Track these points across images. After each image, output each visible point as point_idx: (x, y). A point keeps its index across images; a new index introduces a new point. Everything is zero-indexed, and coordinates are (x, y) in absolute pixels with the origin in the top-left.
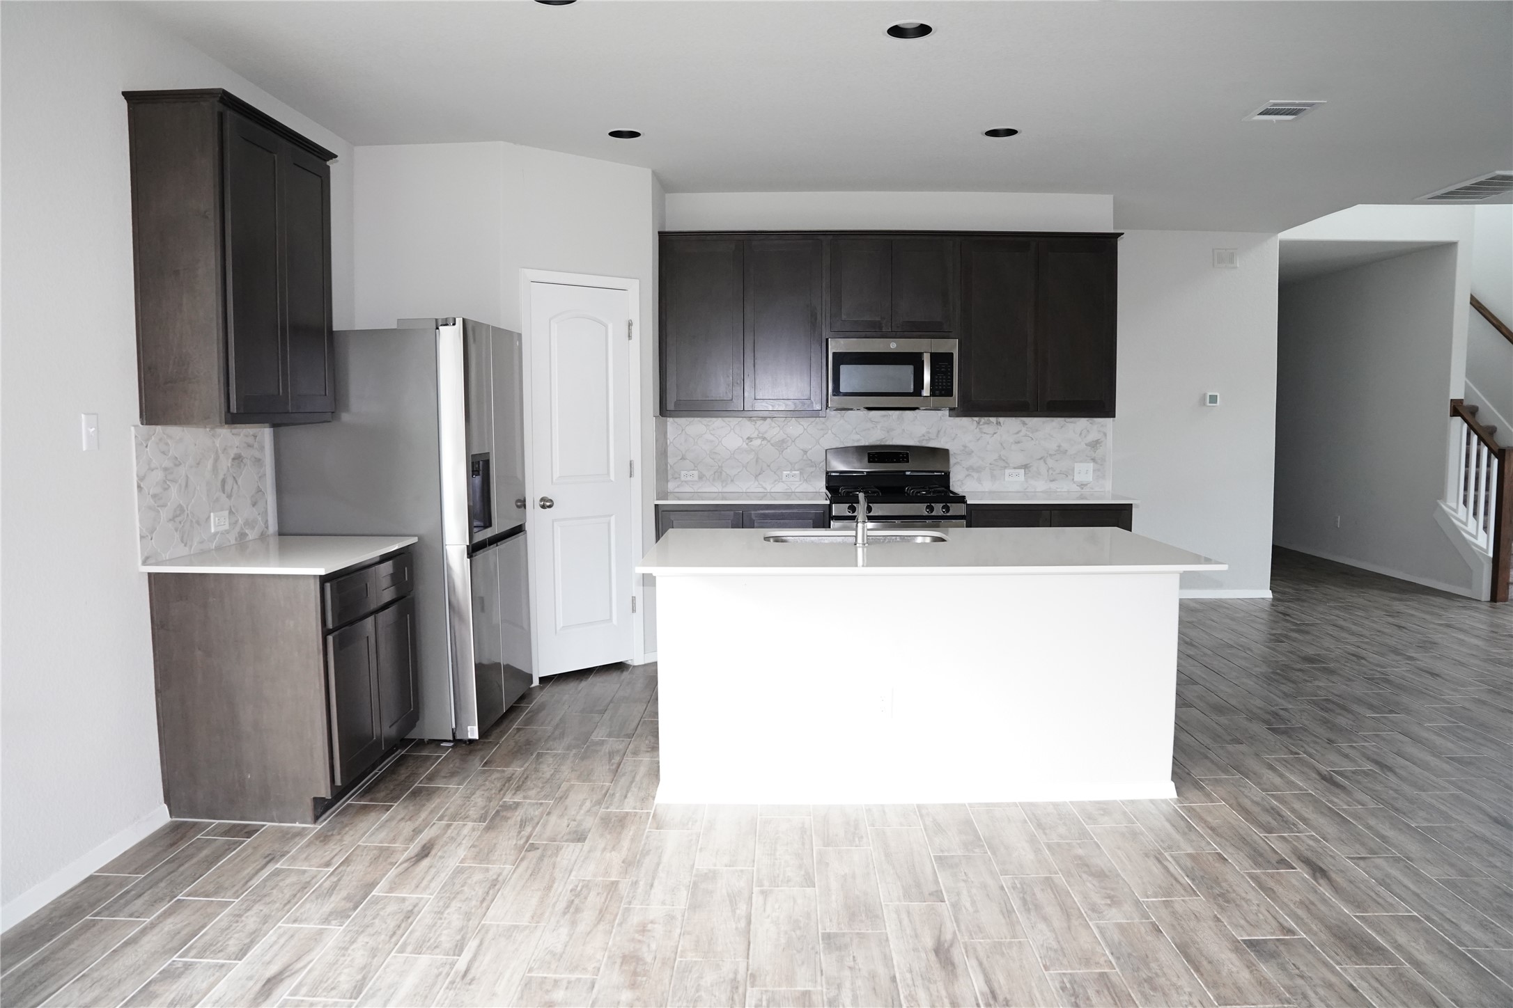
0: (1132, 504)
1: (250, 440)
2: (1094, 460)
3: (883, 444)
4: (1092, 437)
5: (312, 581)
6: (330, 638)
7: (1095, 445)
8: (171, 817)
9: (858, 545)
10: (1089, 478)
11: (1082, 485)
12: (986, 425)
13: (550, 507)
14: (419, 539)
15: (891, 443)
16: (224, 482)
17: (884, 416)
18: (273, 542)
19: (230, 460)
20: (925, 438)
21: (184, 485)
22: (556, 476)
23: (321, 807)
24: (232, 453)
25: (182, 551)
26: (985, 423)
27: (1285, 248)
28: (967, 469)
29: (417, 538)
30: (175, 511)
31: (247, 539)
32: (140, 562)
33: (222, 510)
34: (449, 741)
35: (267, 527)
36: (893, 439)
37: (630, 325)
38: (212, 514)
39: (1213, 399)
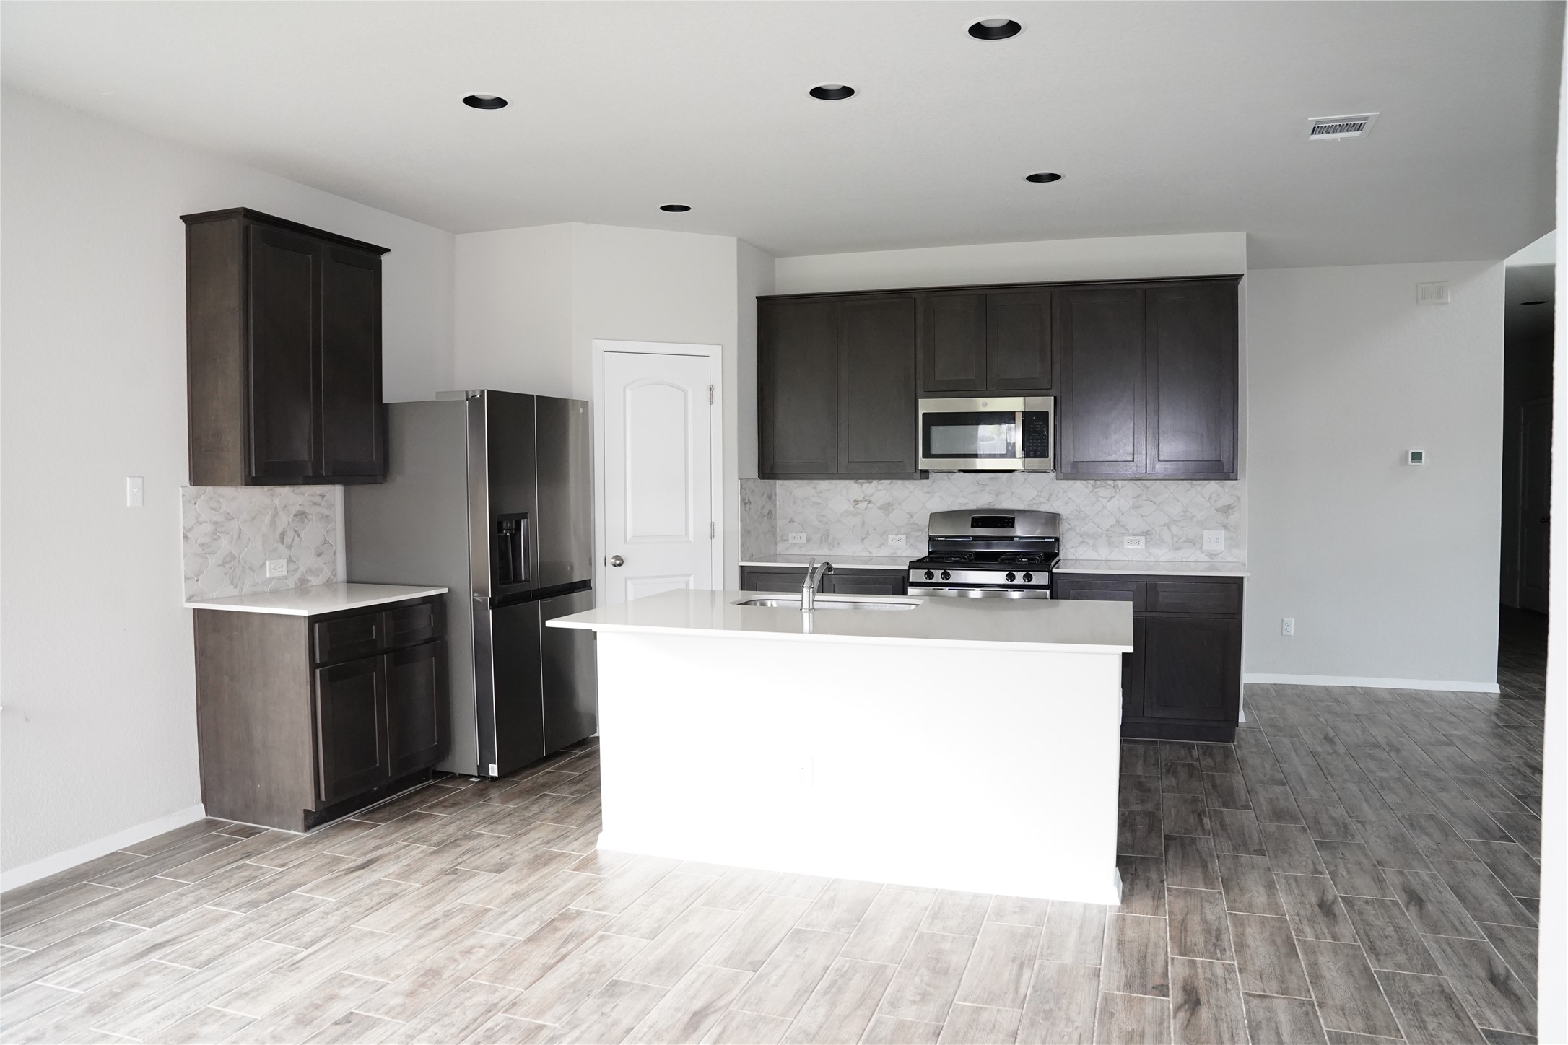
0: (1242, 577)
1: (318, 499)
2: (1225, 527)
3: (991, 507)
4: (1225, 500)
5: (303, 621)
6: (318, 671)
7: (1226, 510)
8: (207, 815)
9: (803, 610)
10: (1220, 547)
11: (1212, 555)
12: (1102, 489)
13: (620, 565)
14: (449, 590)
15: (1000, 507)
16: (283, 535)
17: (992, 478)
18: (342, 588)
19: (291, 516)
20: (1036, 502)
21: (236, 536)
22: (629, 537)
23: (313, 820)
24: (294, 510)
25: (232, 591)
26: (1099, 486)
27: (1510, 272)
28: (1081, 536)
29: (447, 589)
30: (225, 558)
31: (310, 584)
32: (184, 599)
33: (280, 558)
34: (475, 777)
35: (335, 575)
36: (1001, 502)
37: (711, 389)
38: (267, 562)
39: (1417, 457)
